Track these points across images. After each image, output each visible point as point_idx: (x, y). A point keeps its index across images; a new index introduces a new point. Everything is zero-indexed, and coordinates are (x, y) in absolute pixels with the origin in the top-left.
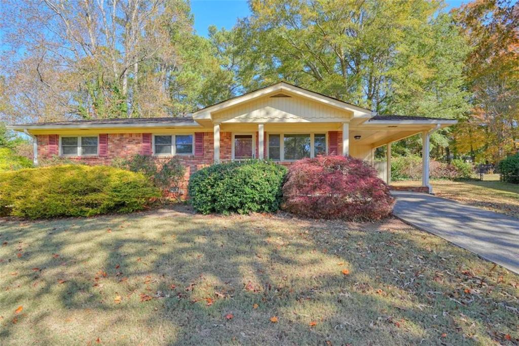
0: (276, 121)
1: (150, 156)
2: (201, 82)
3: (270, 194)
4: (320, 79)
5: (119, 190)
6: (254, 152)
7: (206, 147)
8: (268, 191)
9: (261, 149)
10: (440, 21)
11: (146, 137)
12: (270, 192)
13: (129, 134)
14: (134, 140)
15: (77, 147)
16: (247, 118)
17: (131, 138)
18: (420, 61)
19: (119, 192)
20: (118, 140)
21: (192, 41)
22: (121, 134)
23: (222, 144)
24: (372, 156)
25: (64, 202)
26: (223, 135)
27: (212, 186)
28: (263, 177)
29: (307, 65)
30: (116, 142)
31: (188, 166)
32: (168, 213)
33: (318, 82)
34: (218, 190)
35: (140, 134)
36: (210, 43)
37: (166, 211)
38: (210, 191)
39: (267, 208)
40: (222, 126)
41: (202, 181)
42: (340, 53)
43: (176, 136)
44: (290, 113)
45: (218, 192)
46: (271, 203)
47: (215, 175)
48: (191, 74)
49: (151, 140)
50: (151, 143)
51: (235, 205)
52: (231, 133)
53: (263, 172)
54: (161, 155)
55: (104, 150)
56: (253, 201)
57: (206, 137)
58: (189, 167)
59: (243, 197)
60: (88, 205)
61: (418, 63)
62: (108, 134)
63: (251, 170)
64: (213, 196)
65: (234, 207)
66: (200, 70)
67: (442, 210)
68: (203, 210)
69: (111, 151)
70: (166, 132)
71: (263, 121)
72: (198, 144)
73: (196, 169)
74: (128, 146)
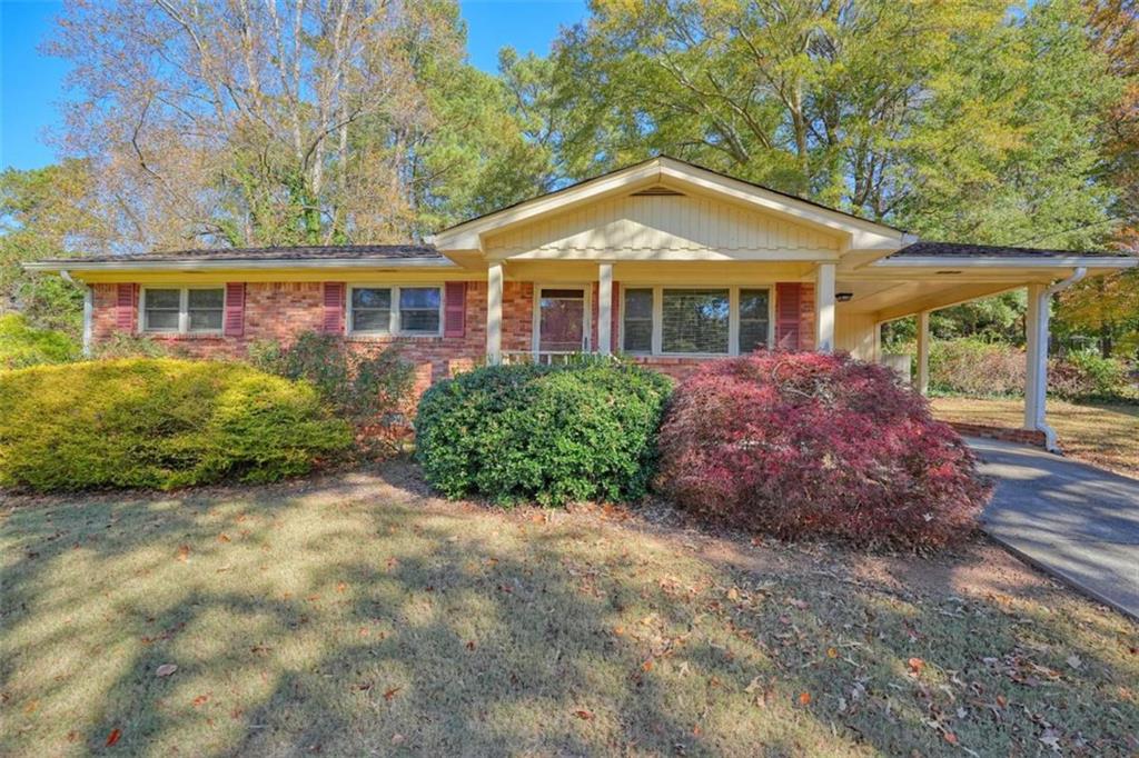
0: (645, 255)
1: (340, 336)
2: (477, 169)
3: (625, 456)
4: (745, 161)
5: (242, 428)
6: (587, 334)
7: (471, 317)
8: (618, 447)
9: (605, 325)
10: (1039, 17)
11: (333, 291)
12: (624, 450)
13: (294, 283)
14: (304, 298)
15: (177, 312)
16: (569, 247)
17: (299, 293)
18: (990, 111)
19: (241, 432)
20: (268, 298)
21: (460, 78)
22: (276, 284)
23: (511, 309)
24: (875, 341)
25: (108, 456)
26: (514, 289)
27: (472, 427)
28: (605, 407)
29: (716, 128)
30: (264, 301)
31: (428, 362)
32: (367, 486)
33: (740, 166)
34: (486, 439)
35: (318, 283)
36: (502, 85)
37: (362, 479)
38: (465, 440)
39: (614, 490)
40: (509, 267)
41: (447, 411)
42: (794, 100)
43: (402, 290)
44: (680, 236)
45: (485, 445)
46: (627, 477)
47: (480, 399)
48: (457, 151)
49: (344, 298)
50: (344, 306)
51: (529, 480)
52: (531, 283)
53: (606, 394)
54: (366, 335)
55: (236, 322)
56: (577, 473)
57: (471, 294)
58: (429, 366)
59: (551, 460)
60: (169, 462)
61: (985, 115)
62: (245, 284)
63: (576, 388)
64: (472, 454)
65: (526, 485)
66: (476, 142)
67: (1118, 514)
68: (447, 487)
69: (254, 325)
70: (379, 282)
71: (610, 256)
72: (452, 309)
73: (446, 371)
74: (290, 312)
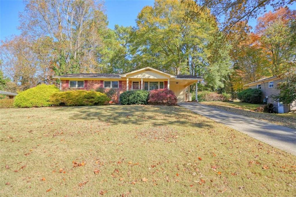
0: (147, 78)
1: (103, 88)
3: (145, 99)
4: (168, 55)
6: (139, 88)
7: (123, 85)
9: (142, 87)
11: (102, 82)
13: (95, 80)
15: (76, 84)
16: (138, 77)
17: (96, 82)
22: (93, 80)
23: (129, 84)
26: (130, 82)
28: (143, 94)
30: (91, 83)
34: (130, 98)
35: (99, 80)
36: (115, 33)
38: (127, 98)
39: (144, 103)
40: (129, 79)
43: (112, 82)
44: (151, 75)
47: (129, 94)
50: (103, 84)
52: (132, 81)
54: (107, 88)
55: (86, 86)
57: (124, 82)
58: (117, 92)
59: (137, 100)
60: (90, 102)
62: (88, 80)
63: (139, 92)
64: (128, 100)
65: (134, 102)
68: (125, 104)
69: (89, 86)
70: (109, 80)
71: (143, 78)
72: (120, 84)
73: (119, 93)
74: (95, 85)
